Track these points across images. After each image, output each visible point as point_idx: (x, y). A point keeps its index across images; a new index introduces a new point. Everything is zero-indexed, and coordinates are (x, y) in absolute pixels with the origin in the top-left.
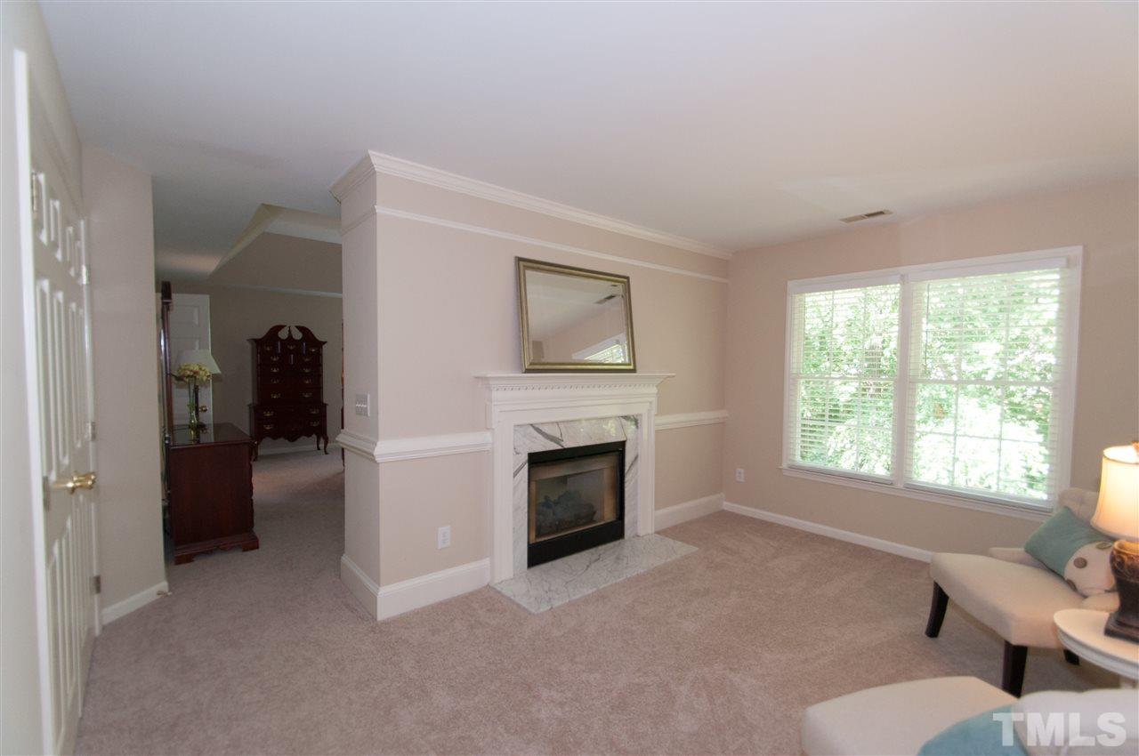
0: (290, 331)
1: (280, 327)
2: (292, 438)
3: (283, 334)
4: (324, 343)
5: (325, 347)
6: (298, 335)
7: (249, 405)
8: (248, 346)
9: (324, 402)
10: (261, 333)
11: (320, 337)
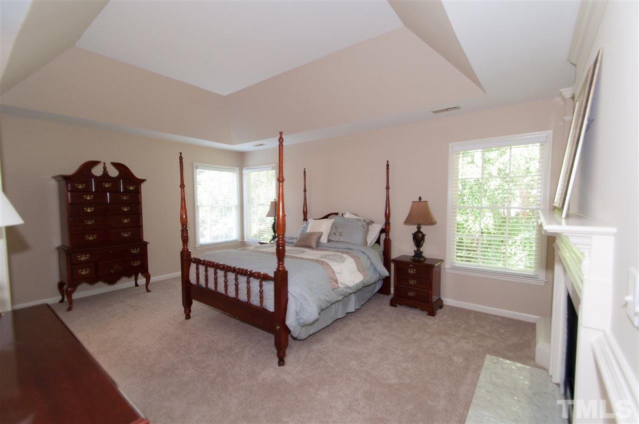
0: (105, 168)
1: (95, 163)
2: (112, 280)
3: (97, 171)
4: (143, 181)
5: (143, 186)
6: (114, 173)
7: (59, 249)
8: (54, 184)
9: (145, 240)
10: (71, 169)
11: (138, 175)
